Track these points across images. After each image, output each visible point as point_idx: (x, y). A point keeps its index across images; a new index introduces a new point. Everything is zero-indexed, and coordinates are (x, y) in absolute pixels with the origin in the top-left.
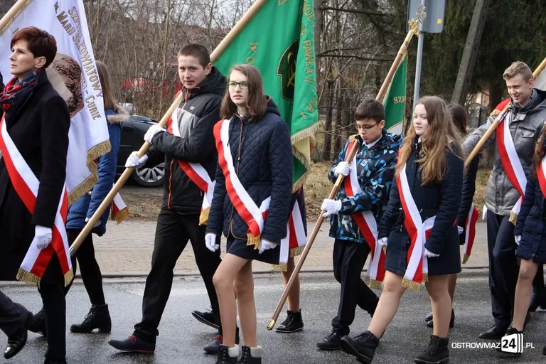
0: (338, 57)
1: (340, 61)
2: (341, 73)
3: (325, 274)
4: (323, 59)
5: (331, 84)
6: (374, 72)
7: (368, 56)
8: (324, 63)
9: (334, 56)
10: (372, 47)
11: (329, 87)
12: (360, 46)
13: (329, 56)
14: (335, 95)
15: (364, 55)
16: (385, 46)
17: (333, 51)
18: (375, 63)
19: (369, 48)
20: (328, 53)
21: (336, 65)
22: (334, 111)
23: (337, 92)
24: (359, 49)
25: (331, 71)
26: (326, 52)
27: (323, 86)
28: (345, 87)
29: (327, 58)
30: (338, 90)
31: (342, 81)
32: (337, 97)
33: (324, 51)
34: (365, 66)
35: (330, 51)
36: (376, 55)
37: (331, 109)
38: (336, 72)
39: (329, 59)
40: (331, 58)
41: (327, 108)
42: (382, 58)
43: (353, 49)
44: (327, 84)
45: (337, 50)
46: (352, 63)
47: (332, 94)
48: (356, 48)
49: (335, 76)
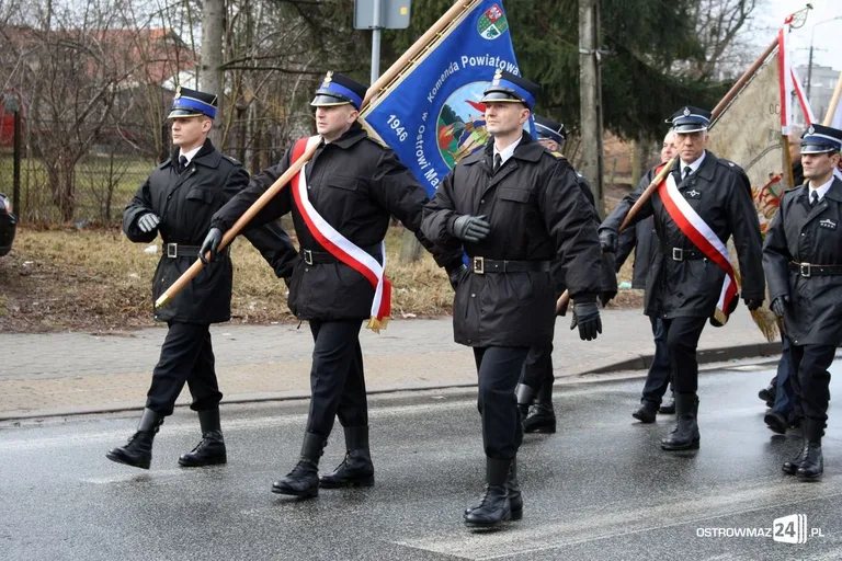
0: (252, 69)
1: (254, 76)
2: (256, 94)
3: (241, 406)
4: (227, 74)
5: (241, 112)
6: (308, 92)
7: (298, 67)
8: (229, 80)
9: (244, 69)
10: (302, 53)
11: (239, 116)
12: (284, 51)
13: (238, 68)
14: (249, 129)
15: (291, 67)
16: (323, 51)
17: (244, 61)
18: (309, 77)
19: (297, 54)
20: (236, 65)
21: (247, 80)
22: (248, 153)
23: (252, 125)
24: (284, 56)
25: (240, 92)
26: (233, 63)
27: (229, 116)
28: (264, 115)
29: (234, 71)
30: (252, 122)
31: (259, 106)
32: (252, 132)
33: (228, 61)
34: (294, 82)
35: (239, 61)
36: (310, 66)
37: (243, 151)
38: (249, 94)
39: (237, 73)
40: (240, 71)
41: (237, 149)
42: (318, 69)
43: (274, 57)
44: (236, 112)
45: (249, 59)
46: (274, 79)
47: (245, 127)
48: (278, 55)
49: (248, 99)
